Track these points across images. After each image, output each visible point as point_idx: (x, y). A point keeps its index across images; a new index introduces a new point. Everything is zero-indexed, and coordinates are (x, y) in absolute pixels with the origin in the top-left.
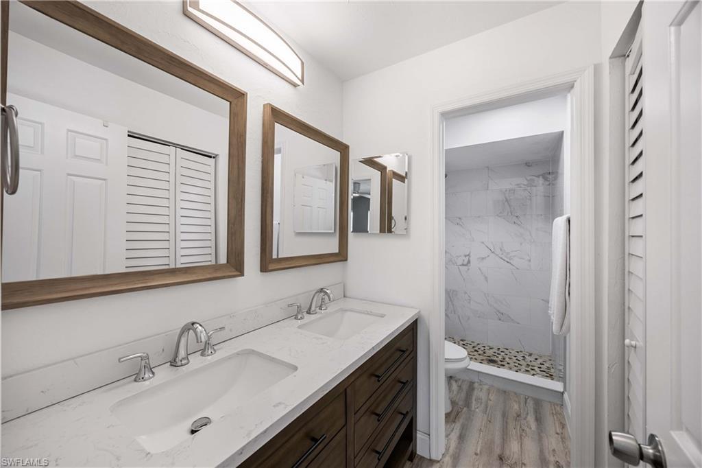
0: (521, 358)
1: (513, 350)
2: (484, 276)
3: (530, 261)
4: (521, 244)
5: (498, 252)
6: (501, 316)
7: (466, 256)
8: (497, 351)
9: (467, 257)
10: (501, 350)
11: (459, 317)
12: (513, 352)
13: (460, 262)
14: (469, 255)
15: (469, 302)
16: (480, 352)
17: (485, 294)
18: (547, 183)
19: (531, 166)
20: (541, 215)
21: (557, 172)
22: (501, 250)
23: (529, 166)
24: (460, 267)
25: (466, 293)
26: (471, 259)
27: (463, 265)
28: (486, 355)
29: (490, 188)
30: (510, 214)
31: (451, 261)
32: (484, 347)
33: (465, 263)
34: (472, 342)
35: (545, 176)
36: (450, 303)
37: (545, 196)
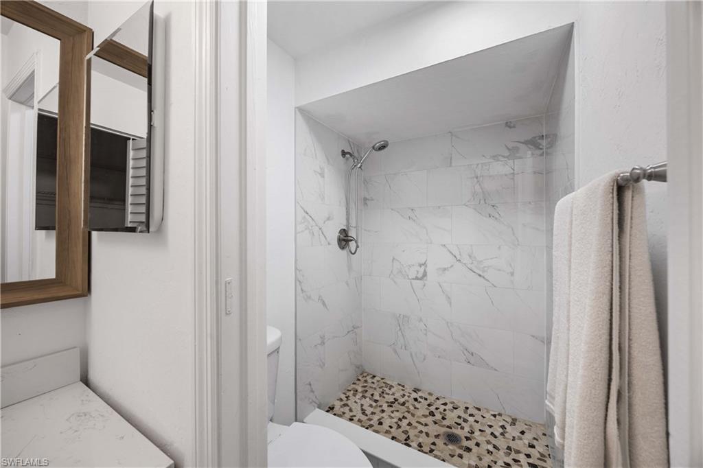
0: (498, 431)
1: (488, 411)
2: (447, 296)
3: (512, 274)
4: (499, 248)
5: (466, 260)
6: (471, 357)
7: (420, 265)
8: (463, 415)
9: (423, 267)
10: (469, 411)
11: (411, 355)
12: (487, 416)
13: (412, 274)
14: (425, 264)
15: (426, 334)
16: (438, 417)
17: (448, 323)
18: (539, 152)
19: (514, 127)
20: (530, 203)
21: (555, 136)
22: (470, 256)
23: (510, 127)
24: (414, 282)
25: (421, 320)
26: (428, 270)
27: (417, 278)
28: (445, 423)
29: (453, 164)
30: (482, 202)
31: (401, 272)
32: (445, 404)
33: (420, 275)
34: (430, 394)
35: (534, 143)
36: (399, 333)
37: (535, 173)
